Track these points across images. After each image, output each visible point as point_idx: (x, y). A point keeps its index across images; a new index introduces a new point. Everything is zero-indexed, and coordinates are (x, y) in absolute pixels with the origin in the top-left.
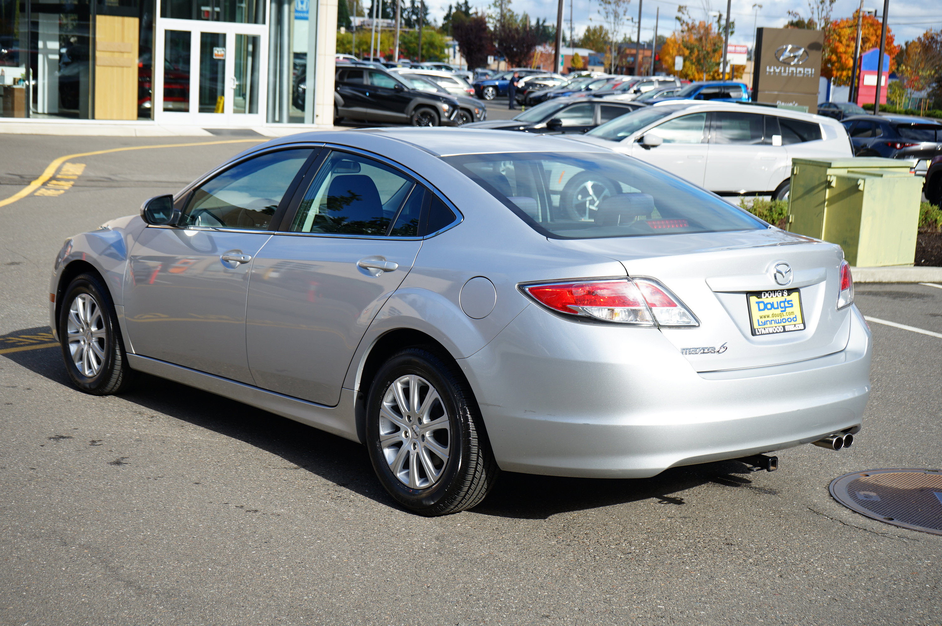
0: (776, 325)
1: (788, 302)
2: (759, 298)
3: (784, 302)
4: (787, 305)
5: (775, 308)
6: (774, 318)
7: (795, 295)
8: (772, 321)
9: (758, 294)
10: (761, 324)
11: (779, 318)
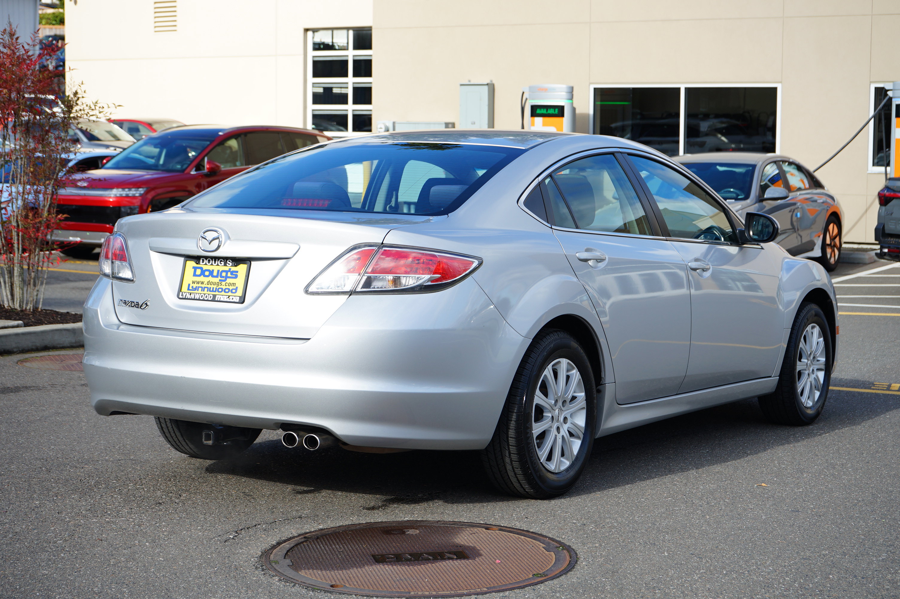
0: (209, 293)
1: (232, 273)
2: (197, 264)
3: (227, 272)
4: (229, 274)
5: (213, 276)
6: (209, 286)
7: (242, 268)
8: (205, 287)
9: (197, 259)
10: (191, 288)
11: (215, 287)
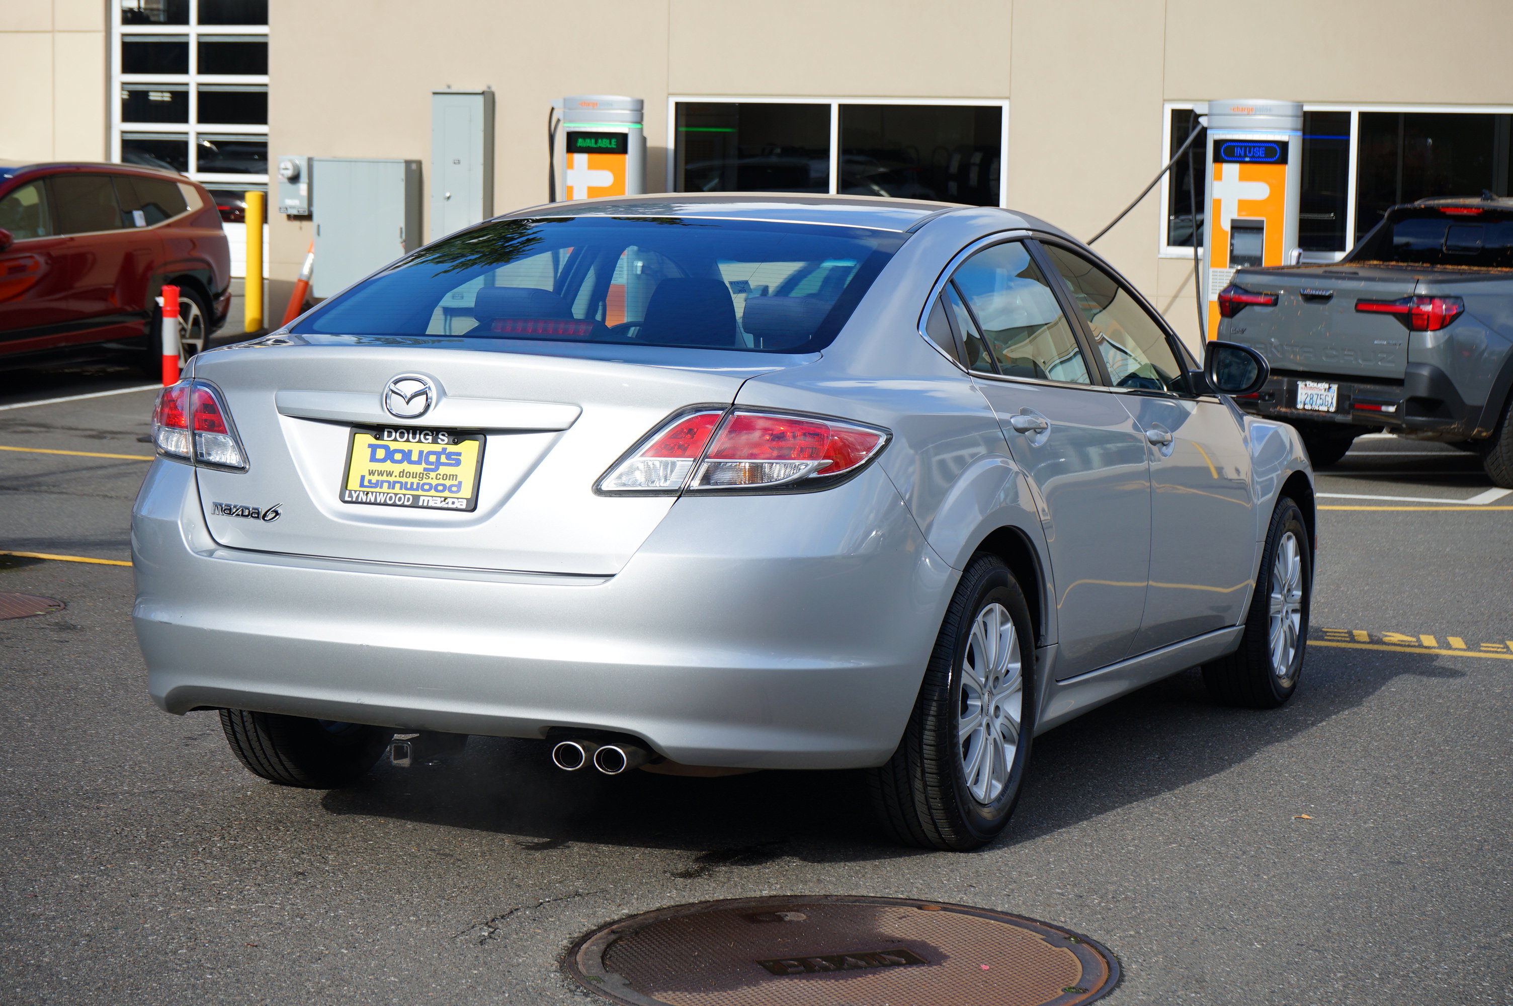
0: (404, 491)
1: (449, 456)
2: (377, 439)
3: (438, 454)
4: (443, 459)
5: (411, 462)
6: (404, 480)
7: (469, 448)
8: (395, 482)
9: (377, 430)
10: (366, 483)
11: (416, 481)
